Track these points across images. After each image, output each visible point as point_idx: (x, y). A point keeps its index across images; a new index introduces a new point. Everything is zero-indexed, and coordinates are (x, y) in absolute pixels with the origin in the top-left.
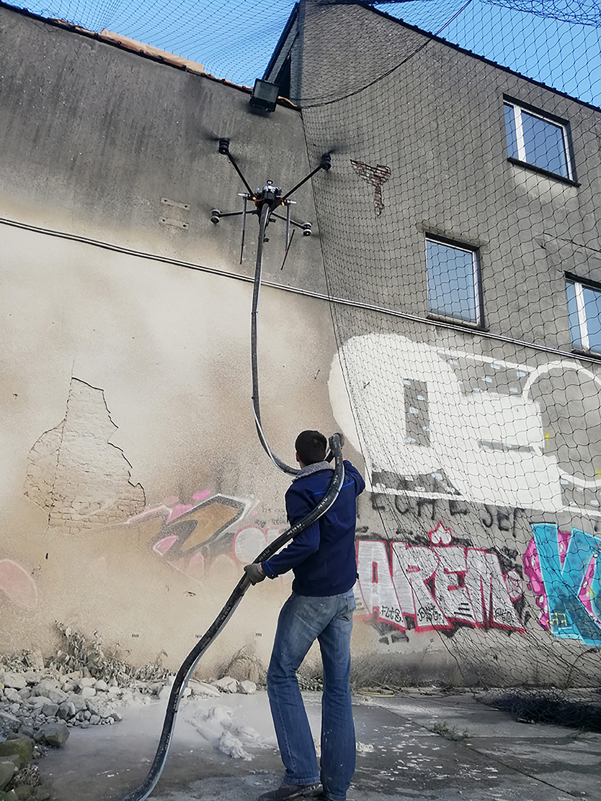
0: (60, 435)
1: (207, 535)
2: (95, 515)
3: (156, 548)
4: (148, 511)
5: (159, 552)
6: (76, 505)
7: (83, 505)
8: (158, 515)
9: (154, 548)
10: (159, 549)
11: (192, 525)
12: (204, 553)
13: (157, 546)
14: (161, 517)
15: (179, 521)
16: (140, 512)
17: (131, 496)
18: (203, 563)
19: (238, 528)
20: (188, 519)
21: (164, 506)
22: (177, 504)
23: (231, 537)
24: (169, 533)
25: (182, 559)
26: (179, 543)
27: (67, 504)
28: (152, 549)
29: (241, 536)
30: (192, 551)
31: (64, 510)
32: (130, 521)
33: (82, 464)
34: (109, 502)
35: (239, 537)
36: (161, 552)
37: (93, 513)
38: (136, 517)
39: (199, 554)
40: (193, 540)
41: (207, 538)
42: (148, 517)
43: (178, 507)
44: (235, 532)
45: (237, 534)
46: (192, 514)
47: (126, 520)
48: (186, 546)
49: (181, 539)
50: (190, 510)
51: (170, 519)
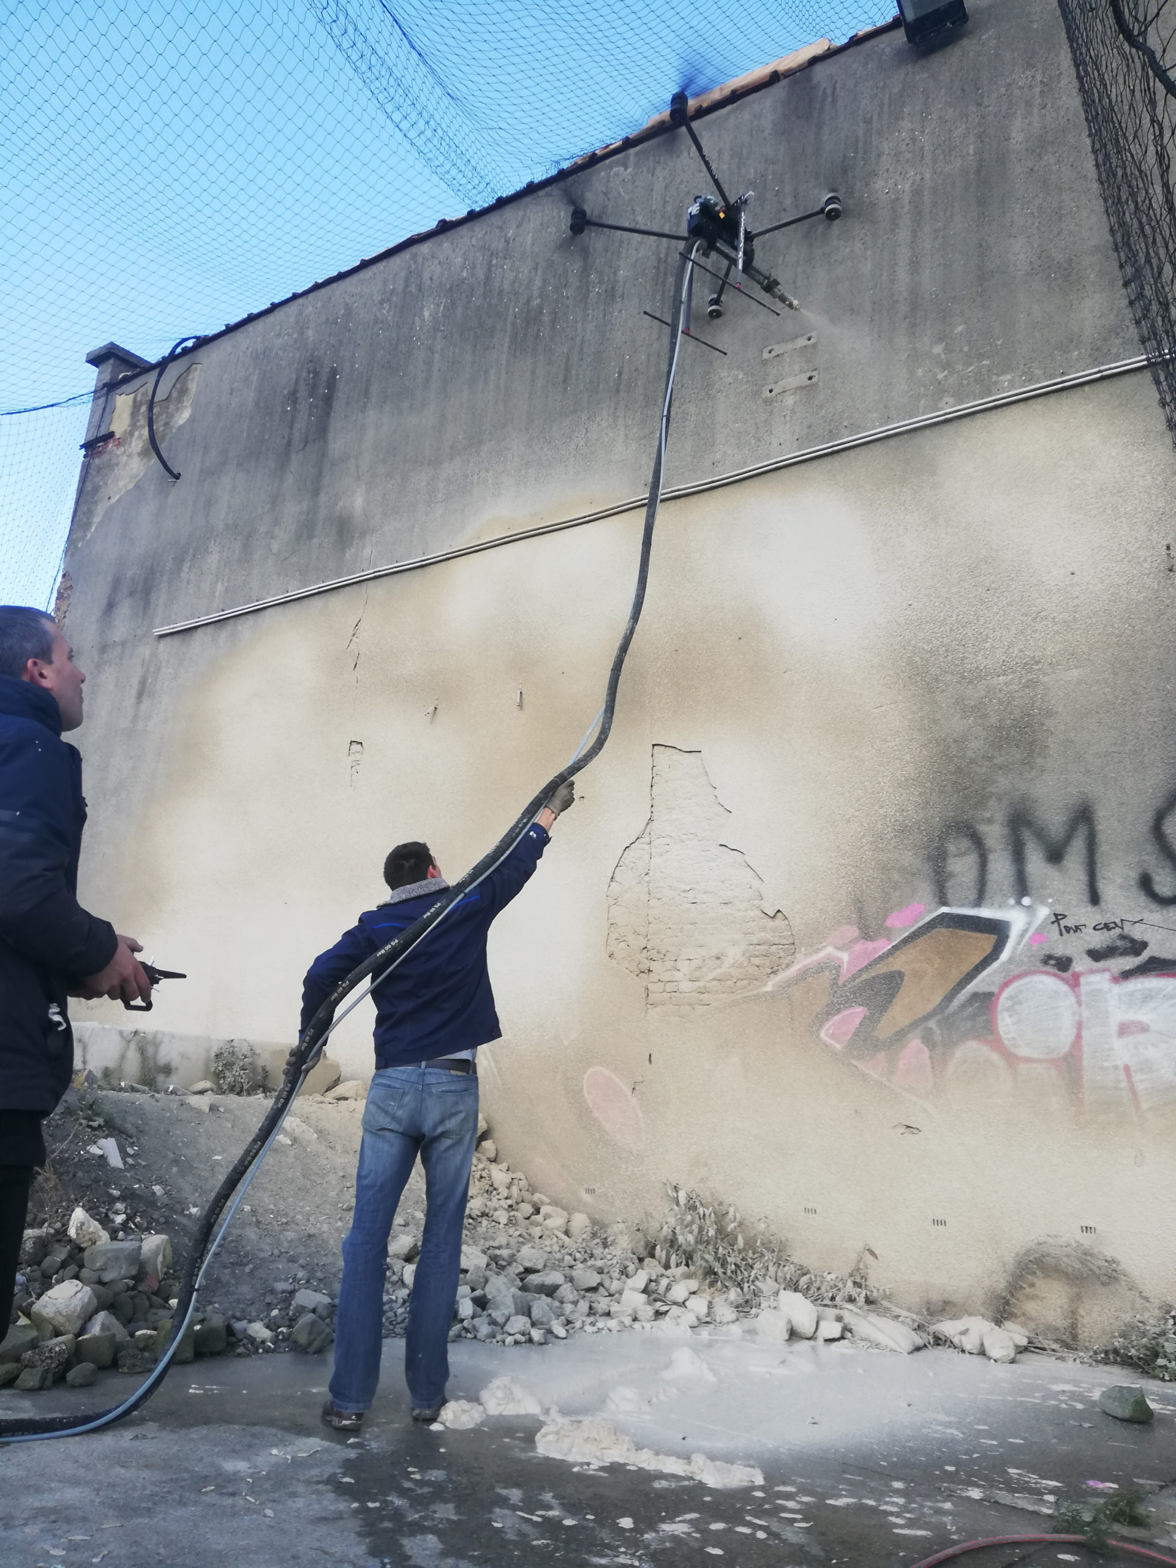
0: (647, 847)
1: (928, 1000)
2: (714, 979)
3: (827, 1035)
4: (804, 961)
5: (833, 1042)
6: (685, 967)
7: (695, 963)
8: (821, 968)
9: (823, 1034)
10: (833, 1036)
11: (892, 983)
12: (928, 1040)
13: (827, 1030)
14: (827, 973)
15: (864, 977)
16: (788, 966)
17: (768, 936)
18: (928, 1062)
19: (999, 979)
20: (882, 969)
21: (830, 950)
22: (854, 941)
23: (985, 1001)
24: (848, 1003)
25: (881, 1056)
26: (870, 1021)
27: (669, 964)
28: (818, 1037)
29: (1011, 998)
30: (900, 1036)
31: (667, 977)
32: (773, 985)
33: (685, 891)
34: (734, 954)
35: (1008, 999)
36: (838, 1043)
37: (711, 976)
38: (783, 976)
39: (915, 1043)
40: (900, 1013)
41: (930, 1007)
42: (804, 975)
43: (859, 947)
44: (994, 989)
45: (1000, 993)
46: (890, 959)
47: (765, 985)
48: (885, 1028)
49: (872, 1015)
50: (885, 950)
51: (845, 973)
